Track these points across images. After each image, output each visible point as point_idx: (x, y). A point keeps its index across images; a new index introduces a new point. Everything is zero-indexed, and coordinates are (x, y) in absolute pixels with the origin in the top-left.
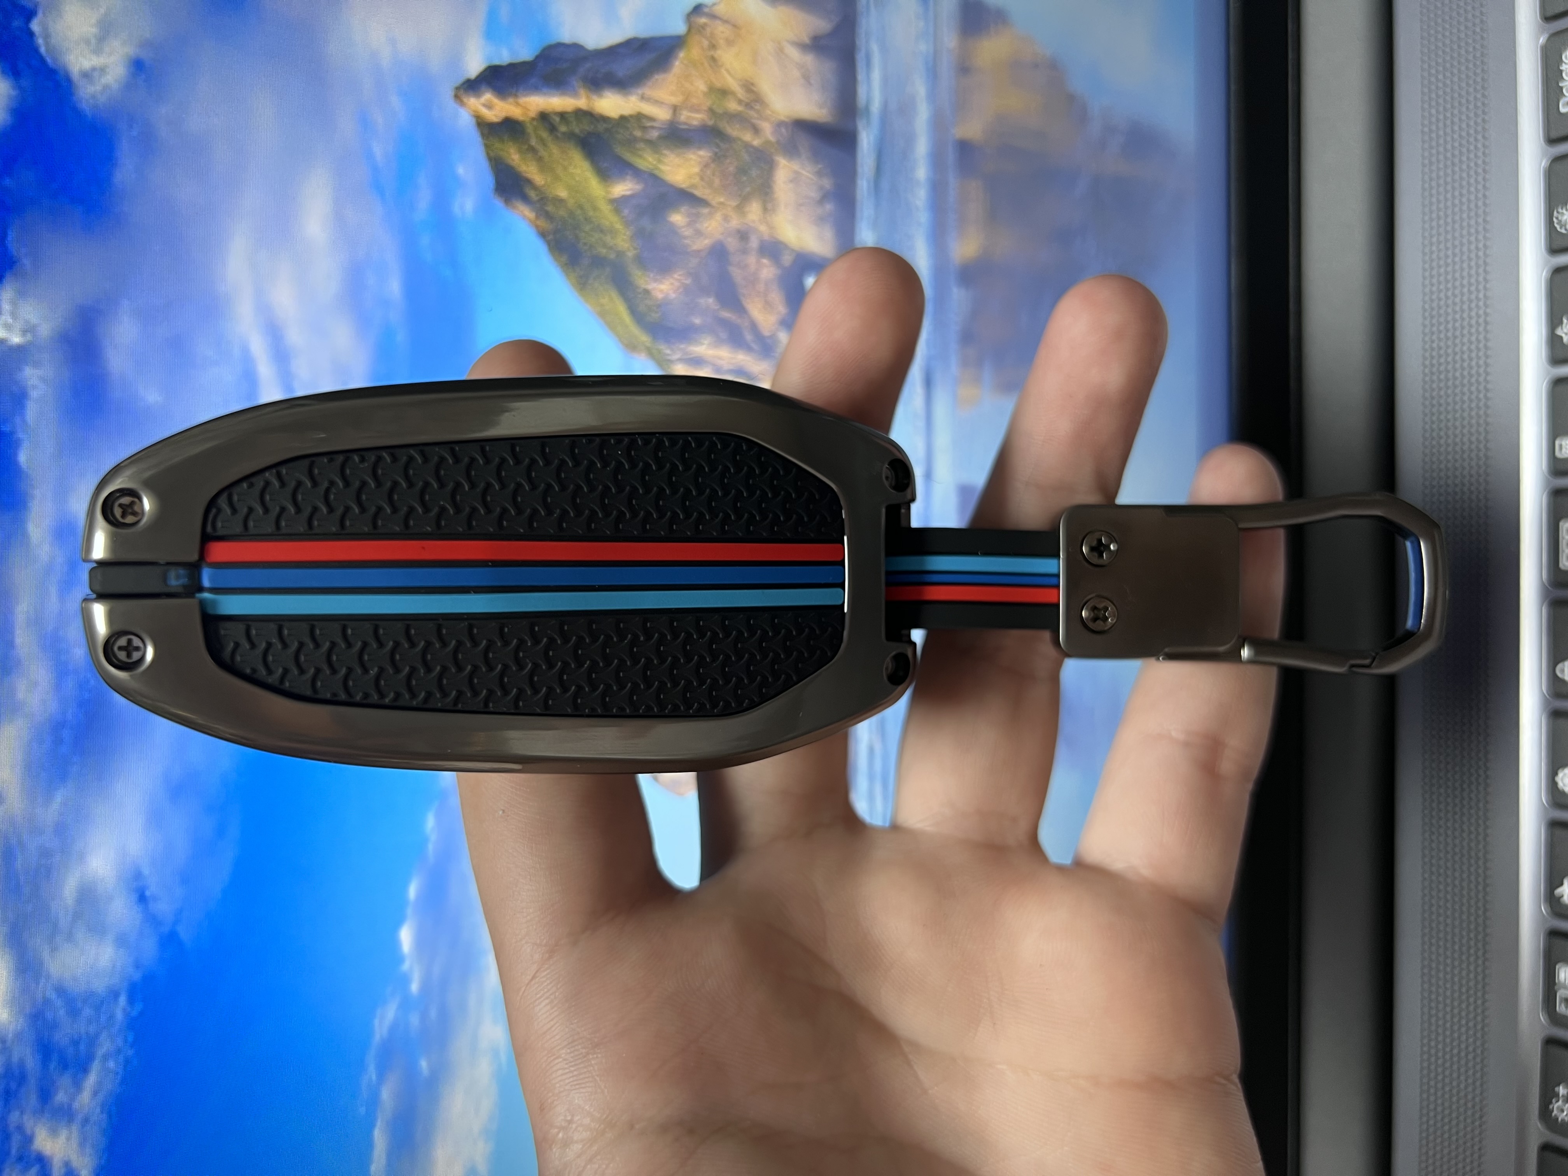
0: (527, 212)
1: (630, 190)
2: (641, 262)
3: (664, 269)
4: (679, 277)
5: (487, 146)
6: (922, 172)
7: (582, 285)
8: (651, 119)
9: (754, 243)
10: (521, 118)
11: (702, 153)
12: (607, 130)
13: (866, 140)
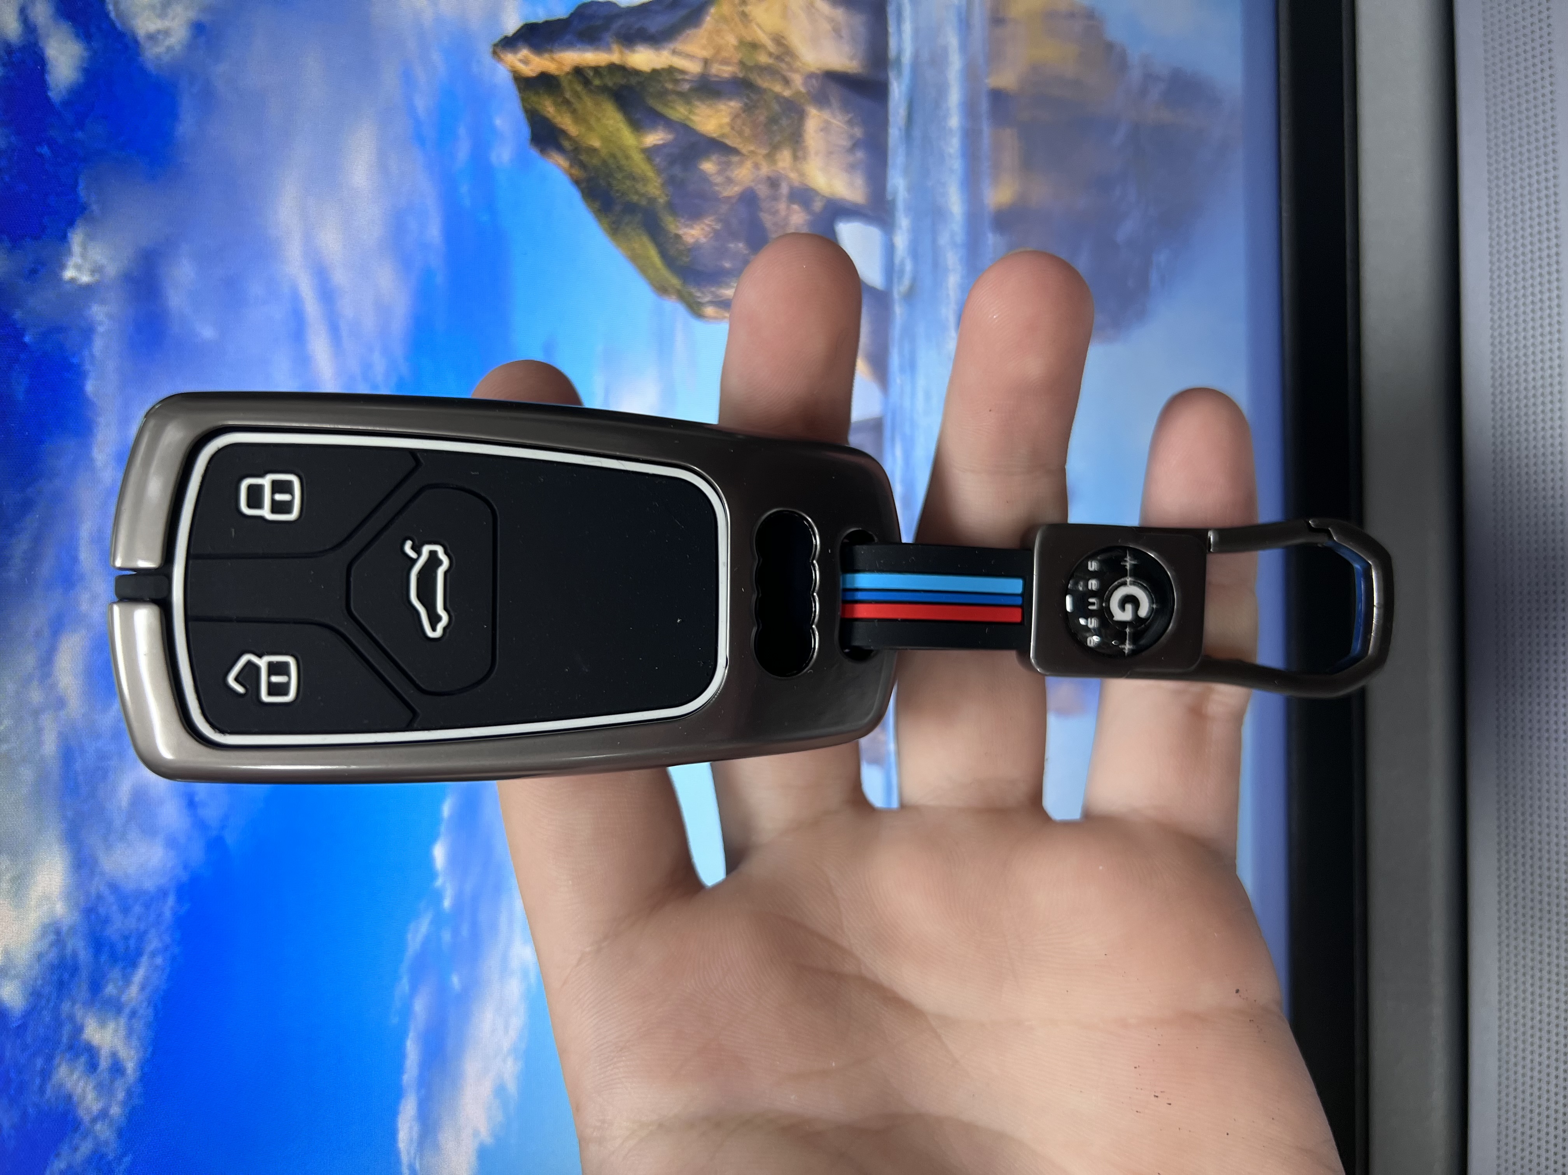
0: (561, 161)
1: (662, 139)
2: (672, 208)
3: (695, 215)
4: (709, 223)
5: (523, 100)
6: (954, 121)
7: (615, 230)
8: (682, 72)
9: (784, 189)
10: (556, 73)
11: (732, 104)
12: (639, 83)
13: (898, 90)
